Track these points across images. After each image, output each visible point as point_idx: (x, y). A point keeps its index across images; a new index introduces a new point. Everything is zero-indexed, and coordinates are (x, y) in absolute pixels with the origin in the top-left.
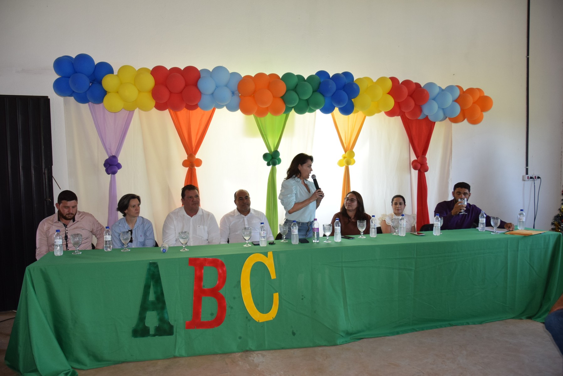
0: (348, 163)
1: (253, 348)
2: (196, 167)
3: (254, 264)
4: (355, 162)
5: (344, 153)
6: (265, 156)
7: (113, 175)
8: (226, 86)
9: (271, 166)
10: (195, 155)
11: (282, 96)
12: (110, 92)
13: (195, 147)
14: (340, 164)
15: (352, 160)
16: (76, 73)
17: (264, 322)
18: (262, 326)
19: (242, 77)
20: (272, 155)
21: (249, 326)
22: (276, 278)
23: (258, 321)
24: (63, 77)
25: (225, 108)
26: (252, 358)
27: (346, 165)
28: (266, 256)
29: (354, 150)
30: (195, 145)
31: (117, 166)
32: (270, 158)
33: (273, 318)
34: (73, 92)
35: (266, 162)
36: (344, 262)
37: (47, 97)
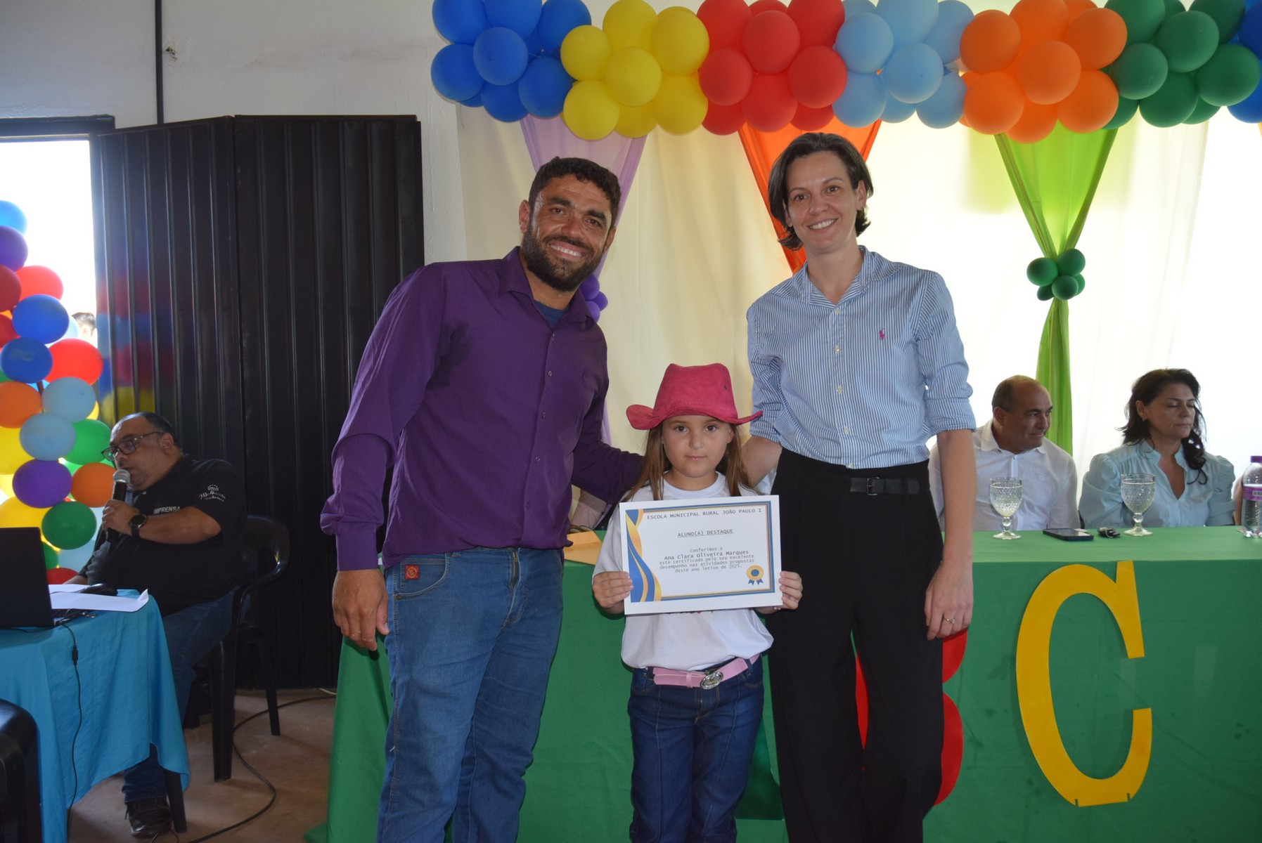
3: (1066, 602)
6: (1036, 270)
8: (925, 40)
11: (1108, 67)
12: (580, 81)
16: (492, 27)
19: (972, 13)
20: (1058, 265)
22: (1142, 654)
23: (1074, 803)
24: (457, 43)
25: (915, 116)
28: (1110, 577)
31: (595, 301)
32: (1053, 273)
33: (1128, 795)
34: (485, 83)
35: (1036, 288)
37: (414, 117)
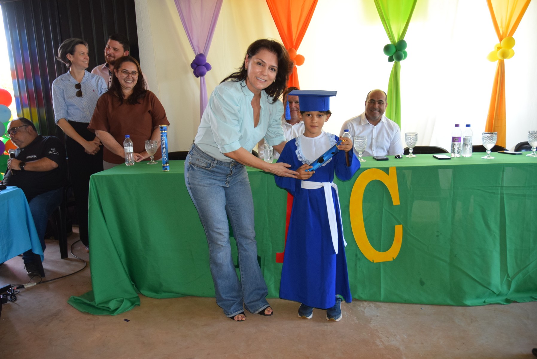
0: (504, 55)
1: (363, 296)
2: (297, 66)
3: (369, 184)
4: (513, 54)
5: (498, 41)
6: (387, 49)
7: (202, 77)
9: (394, 62)
10: (296, 50)
13: (296, 40)
14: (492, 58)
15: (510, 50)
17: (380, 263)
18: (377, 269)
20: (396, 47)
21: (359, 267)
22: (399, 204)
23: (372, 261)
26: (363, 309)
27: (501, 58)
28: (387, 173)
29: (514, 36)
30: (296, 38)
31: (205, 67)
33: (393, 258)
36: (506, 187)
